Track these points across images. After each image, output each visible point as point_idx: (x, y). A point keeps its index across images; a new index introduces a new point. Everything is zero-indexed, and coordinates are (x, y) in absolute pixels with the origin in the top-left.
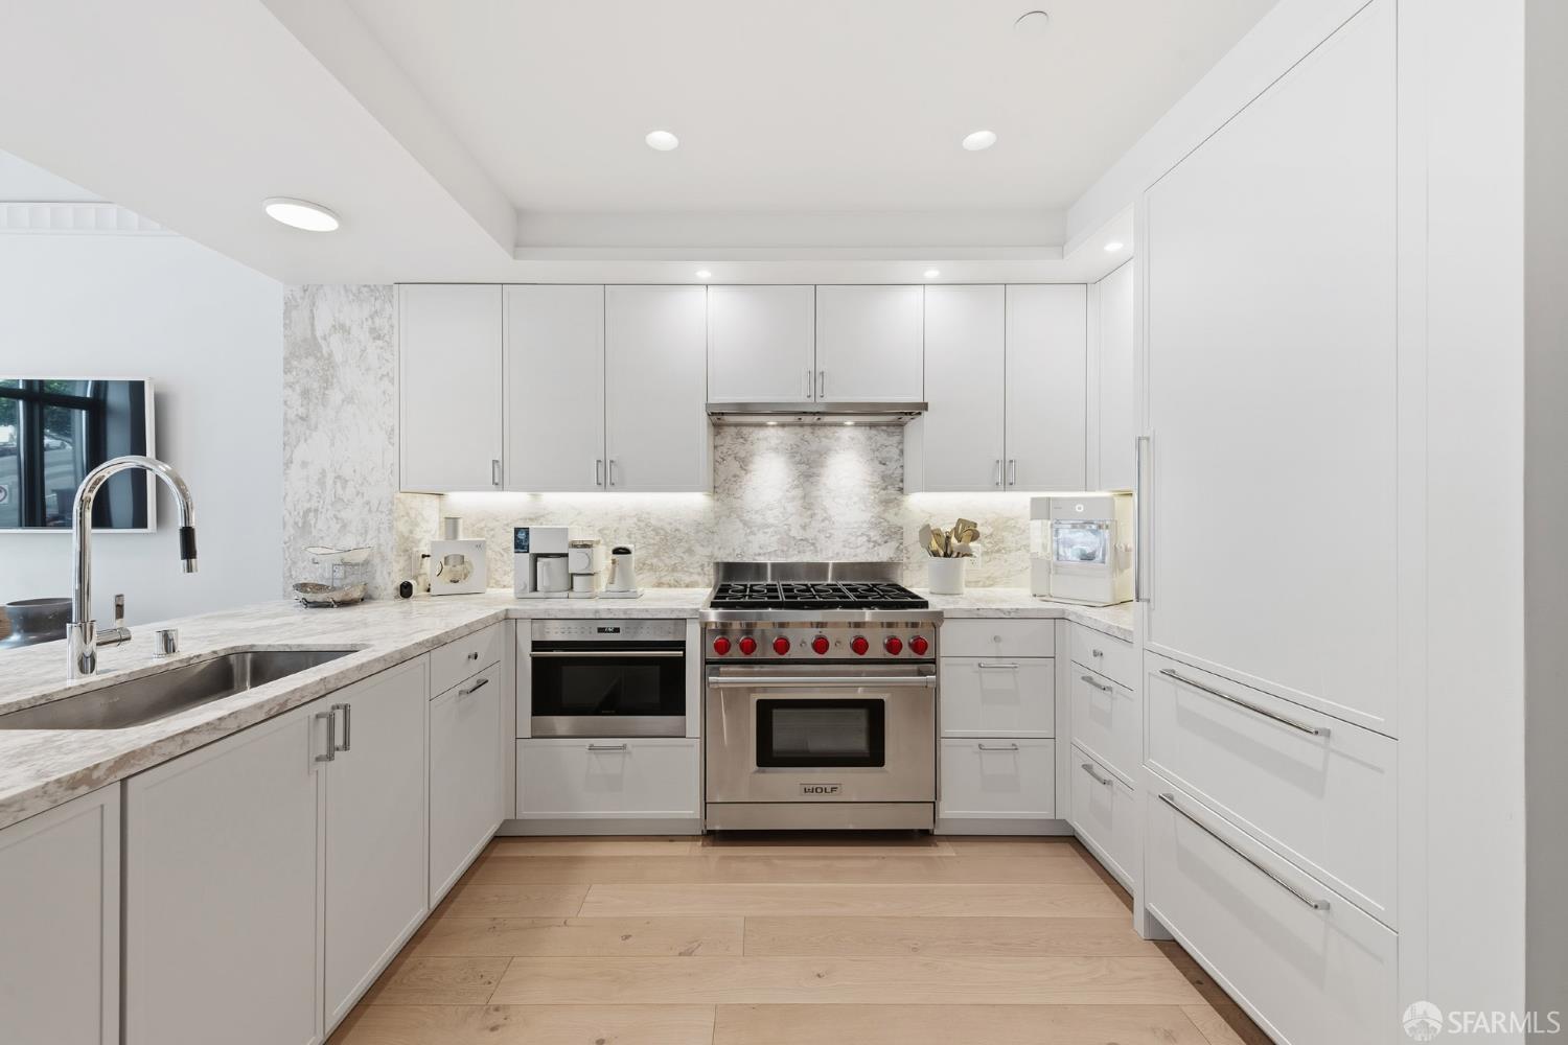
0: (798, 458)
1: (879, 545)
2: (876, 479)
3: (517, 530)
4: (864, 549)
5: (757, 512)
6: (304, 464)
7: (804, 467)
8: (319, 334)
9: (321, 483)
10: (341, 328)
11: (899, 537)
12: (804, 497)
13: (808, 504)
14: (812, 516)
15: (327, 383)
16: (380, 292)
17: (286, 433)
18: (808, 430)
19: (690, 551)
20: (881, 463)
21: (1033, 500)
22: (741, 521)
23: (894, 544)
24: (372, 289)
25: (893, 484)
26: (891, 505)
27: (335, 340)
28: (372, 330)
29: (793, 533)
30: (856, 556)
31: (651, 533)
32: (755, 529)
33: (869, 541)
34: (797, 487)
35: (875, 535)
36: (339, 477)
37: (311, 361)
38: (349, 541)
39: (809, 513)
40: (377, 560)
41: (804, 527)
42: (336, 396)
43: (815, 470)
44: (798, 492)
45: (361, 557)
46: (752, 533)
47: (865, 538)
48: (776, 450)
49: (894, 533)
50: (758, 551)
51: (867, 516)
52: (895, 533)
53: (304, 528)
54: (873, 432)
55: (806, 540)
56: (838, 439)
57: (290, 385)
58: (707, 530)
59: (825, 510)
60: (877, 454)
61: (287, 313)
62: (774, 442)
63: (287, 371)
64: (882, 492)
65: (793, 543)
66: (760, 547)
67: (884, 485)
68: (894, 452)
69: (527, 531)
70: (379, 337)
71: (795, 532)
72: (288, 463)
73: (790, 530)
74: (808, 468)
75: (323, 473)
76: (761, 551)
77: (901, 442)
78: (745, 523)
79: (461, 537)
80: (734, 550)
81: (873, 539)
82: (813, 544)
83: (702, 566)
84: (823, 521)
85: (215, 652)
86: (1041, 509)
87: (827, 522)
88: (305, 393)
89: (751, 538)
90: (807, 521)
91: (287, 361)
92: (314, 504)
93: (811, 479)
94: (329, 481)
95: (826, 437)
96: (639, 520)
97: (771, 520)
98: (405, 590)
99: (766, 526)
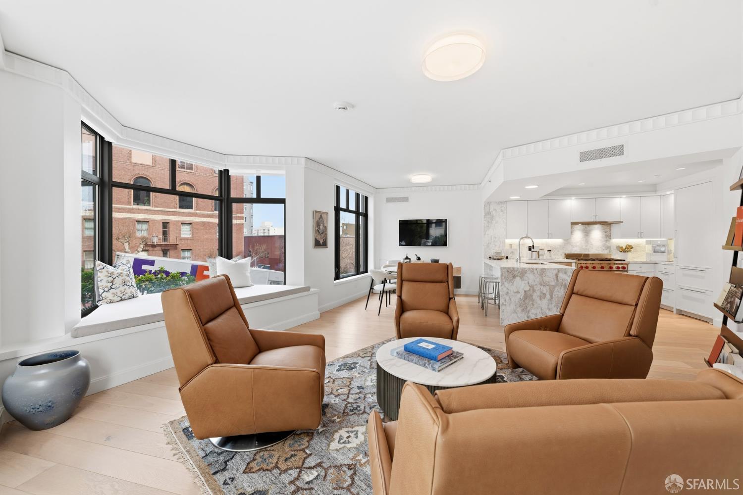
0: (585, 231)
1: (604, 250)
2: (604, 236)
4: (601, 251)
5: (574, 243)
6: (488, 235)
8: (491, 211)
9: (491, 237)
10: (495, 210)
11: (610, 248)
13: (587, 241)
15: (492, 220)
16: (503, 203)
17: (484, 229)
18: (587, 227)
19: (558, 251)
21: (646, 241)
23: (608, 250)
24: (501, 203)
25: (608, 237)
26: (608, 241)
27: (494, 212)
28: (501, 210)
30: (598, 252)
33: (602, 249)
35: (604, 248)
37: (489, 216)
38: (497, 248)
39: (587, 243)
41: (586, 247)
42: (494, 222)
44: (585, 239)
45: (499, 251)
47: (600, 249)
48: (579, 230)
49: (608, 248)
51: (601, 244)
53: (488, 246)
55: (586, 249)
56: (594, 229)
57: (485, 220)
58: (563, 247)
59: (591, 243)
60: (604, 231)
61: (484, 208)
62: (578, 228)
63: (484, 218)
64: (605, 239)
66: (576, 251)
67: (606, 237)
68: (608, 230)
71: (584, 247)
72: (485, 234)
74: (587, 234)
77: (610, 228)
78: (572, 246)
79: (513, 248)
84: (591, 245)
86: (648, 243)
88: (488, 222)
89: (573, 248)
90: (587, 245)
91: (485, 216)
92: (490, 242)
93: (588, 236)
94: (493, 237)
95: (591, 228)
97: (578, 245)
98: (507, 258)
99: (576, 246)
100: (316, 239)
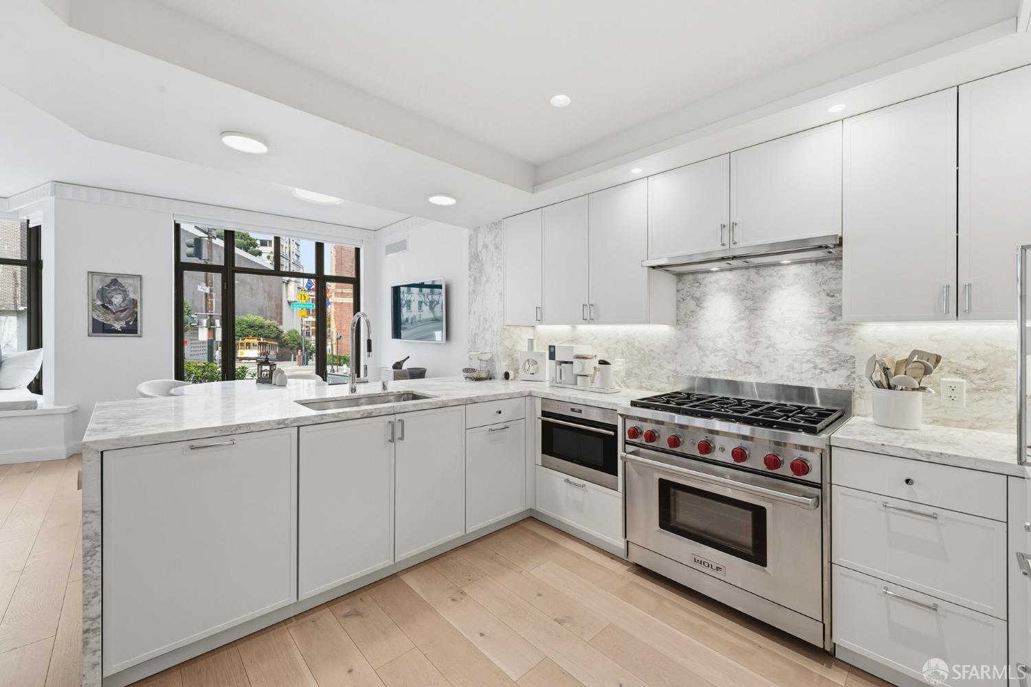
0: (744, 294)
1: (828, 372)
2: (824, 310)
3: (550, 347)
4: (809, 375)
5: (709, 339)
7: (749, 303)
8: (478, 250)
9: (479, 321)
10: (485, 246)
11: (848, 365)
12: (750, 328)
13: (753, 334)
14: (757, 343)
15: (481, 273)
16: (496, 225)
17: (469, 298)
18: (753, 271)
19: (660, 366)
20: (828, 295)
22: (697, 345)
23: (844, 372)
24: (495, 224)
26: (841, 334)
27: (483, 252)
28: (495, 245)
29: (738, 357)
30: (801, 380)
31: (636, 352)
32: (708, 352)
33: (815, 368)
34: (743, 319)
35: (822, 362)
36: (484, 318)
37: (476, 264)
38: (487, 350)
39: (754, 340)
40: (496, 360)
41: (749, 353)
42: (484, 279)
43: (758, 305)
44: (744, 323)
45: (490, 357)
46: (705, 355)
47: (811, 365)
48: (724, 290)
50: (709, 369)
51: (814, 345)
52: (846, 361)
53: (474, 342)
54: (820, 267)
55: (751, 363)
56: (783, 276)
57: (470, 276)
58: (670, 351)
59: (769, 338)
60: (824, 287)
61: (469, 243)
62: (723, 283)
63: (469, 270)
64: (830, 322)
65: (740, 364)
66: (712, 367)
67: (833, 315)
69: (554, 347)
70: (497, 248)
71: (741, 356)
73: (736, 354)
74: (752, 303)
75: (480, 315)
76: (713, 370)
78: (700, 348)
79: (535, 350)
80: (691, 367)
81: (819, 367)
82: (758, 367)
83: (668, 377)
84: (767, 348)
85: (399, 392)
87: (770, 350)
88: (475, 280)
89: (704, 359)
90: (752, 347)
91: (469, 265)
92: (477, 331)
93: (756, 313)
94: (482, 320)
95: (771, 276)
96: (628, 343)
97: (721, 346)
98: (507, 376)
99: (717, 350)
100: (93, 319)
